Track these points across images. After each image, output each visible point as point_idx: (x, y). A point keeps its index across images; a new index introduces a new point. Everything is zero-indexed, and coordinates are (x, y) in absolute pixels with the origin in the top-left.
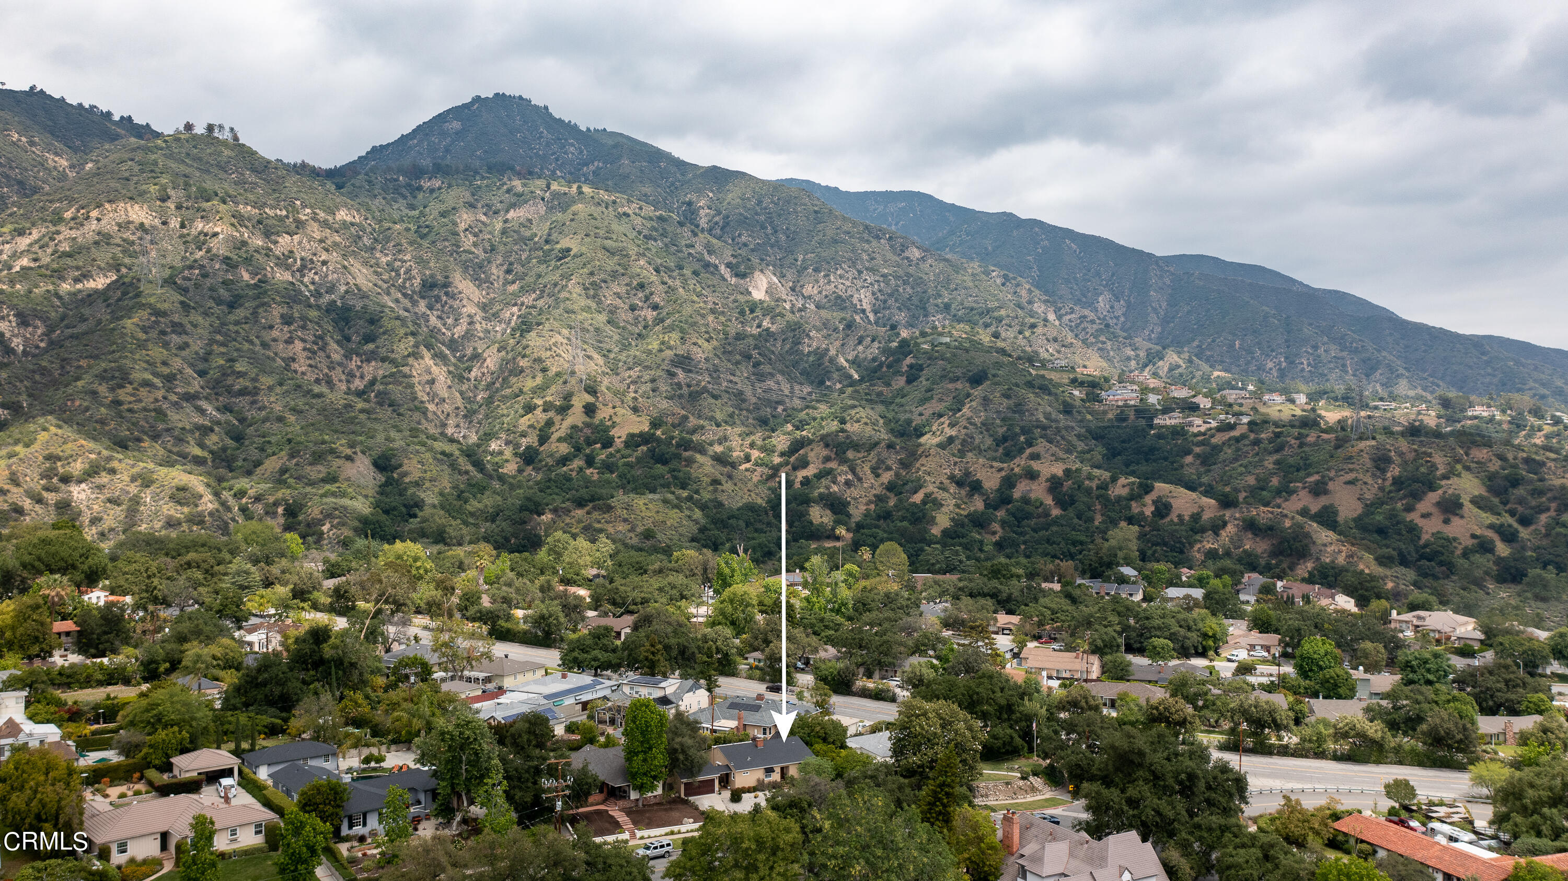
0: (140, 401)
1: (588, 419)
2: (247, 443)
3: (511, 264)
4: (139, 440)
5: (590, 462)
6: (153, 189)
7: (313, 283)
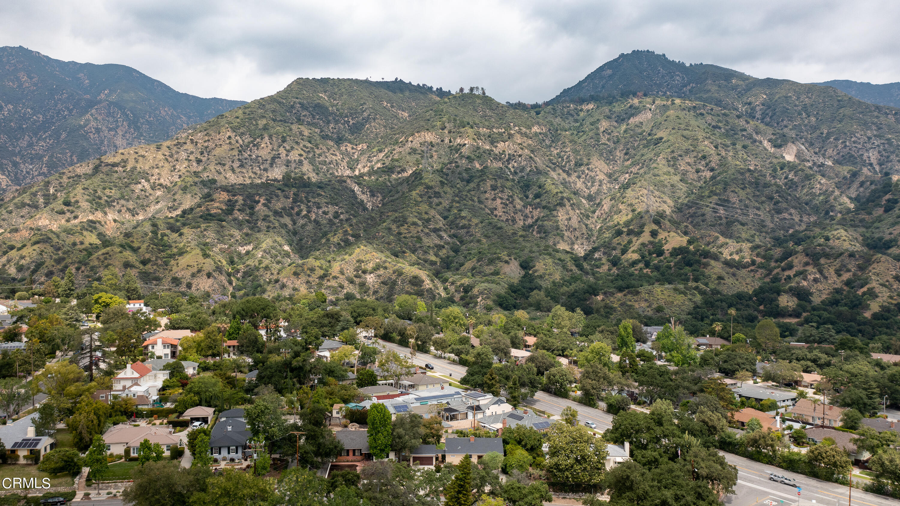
0: (410, 232)
1: (652, 239)
2: (460, 253)
3: (628, 149)
4: (404, 252)
5: (647, 265)
6: (439, 123)
7: (513, 167)
